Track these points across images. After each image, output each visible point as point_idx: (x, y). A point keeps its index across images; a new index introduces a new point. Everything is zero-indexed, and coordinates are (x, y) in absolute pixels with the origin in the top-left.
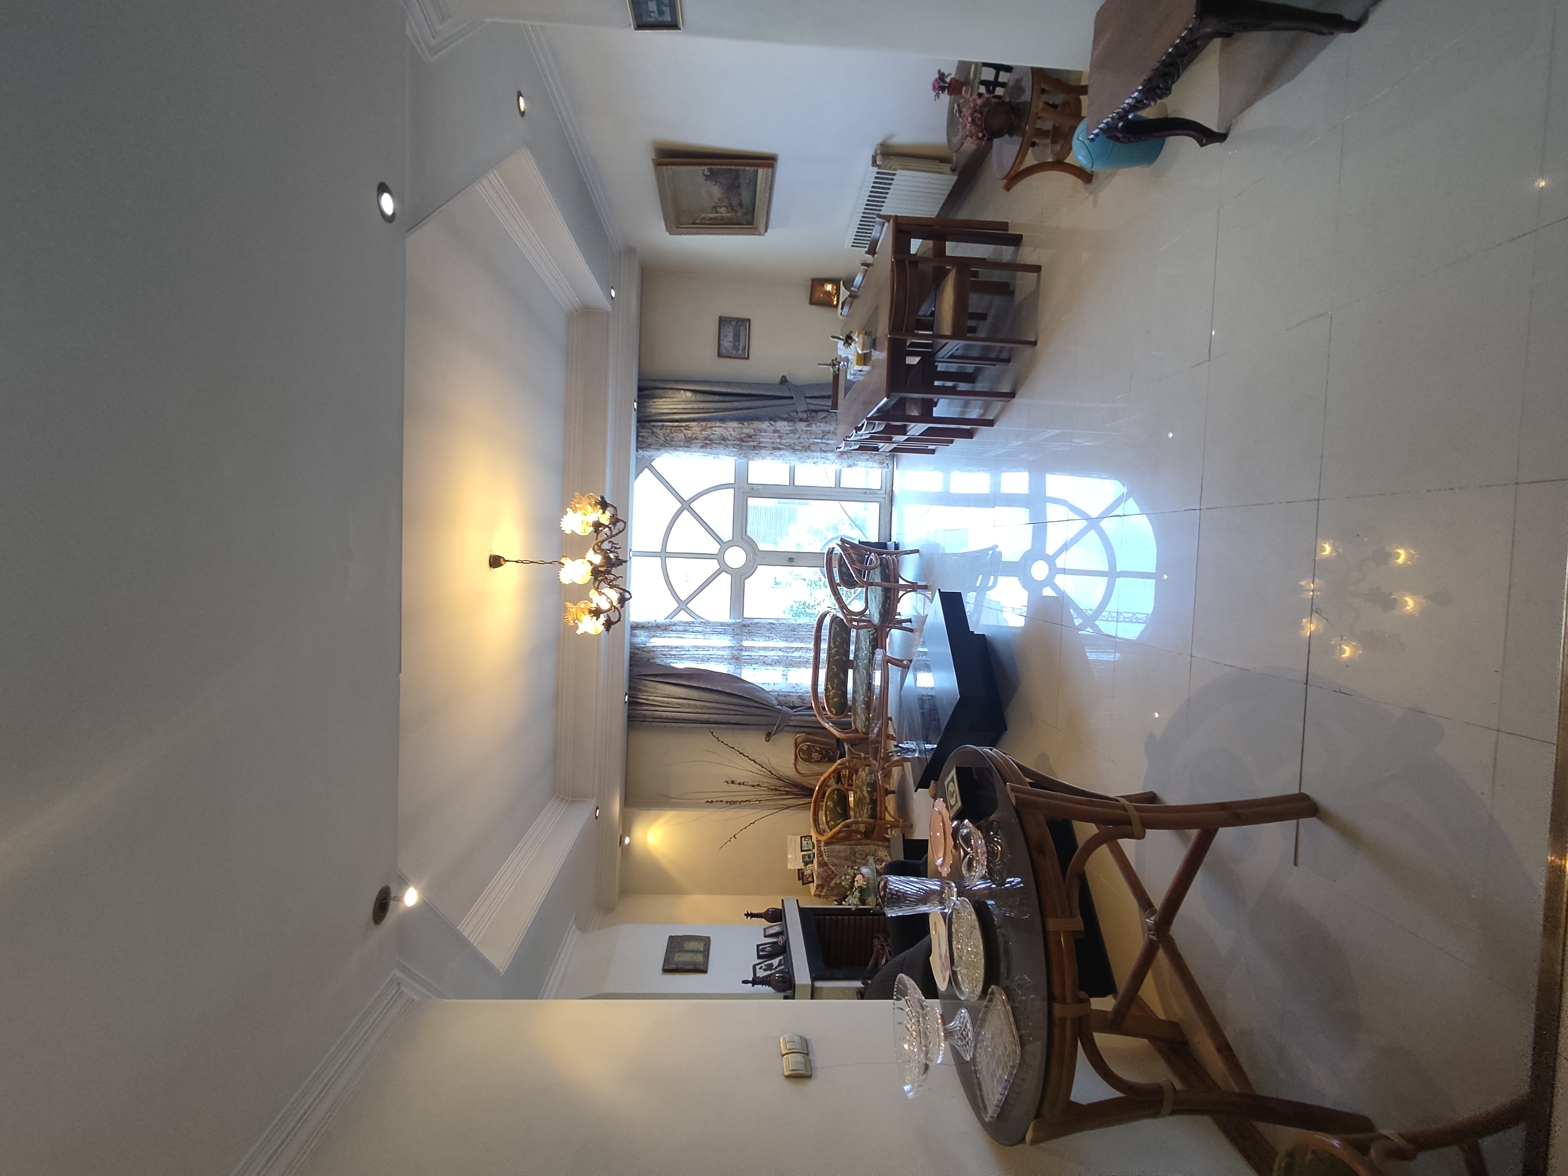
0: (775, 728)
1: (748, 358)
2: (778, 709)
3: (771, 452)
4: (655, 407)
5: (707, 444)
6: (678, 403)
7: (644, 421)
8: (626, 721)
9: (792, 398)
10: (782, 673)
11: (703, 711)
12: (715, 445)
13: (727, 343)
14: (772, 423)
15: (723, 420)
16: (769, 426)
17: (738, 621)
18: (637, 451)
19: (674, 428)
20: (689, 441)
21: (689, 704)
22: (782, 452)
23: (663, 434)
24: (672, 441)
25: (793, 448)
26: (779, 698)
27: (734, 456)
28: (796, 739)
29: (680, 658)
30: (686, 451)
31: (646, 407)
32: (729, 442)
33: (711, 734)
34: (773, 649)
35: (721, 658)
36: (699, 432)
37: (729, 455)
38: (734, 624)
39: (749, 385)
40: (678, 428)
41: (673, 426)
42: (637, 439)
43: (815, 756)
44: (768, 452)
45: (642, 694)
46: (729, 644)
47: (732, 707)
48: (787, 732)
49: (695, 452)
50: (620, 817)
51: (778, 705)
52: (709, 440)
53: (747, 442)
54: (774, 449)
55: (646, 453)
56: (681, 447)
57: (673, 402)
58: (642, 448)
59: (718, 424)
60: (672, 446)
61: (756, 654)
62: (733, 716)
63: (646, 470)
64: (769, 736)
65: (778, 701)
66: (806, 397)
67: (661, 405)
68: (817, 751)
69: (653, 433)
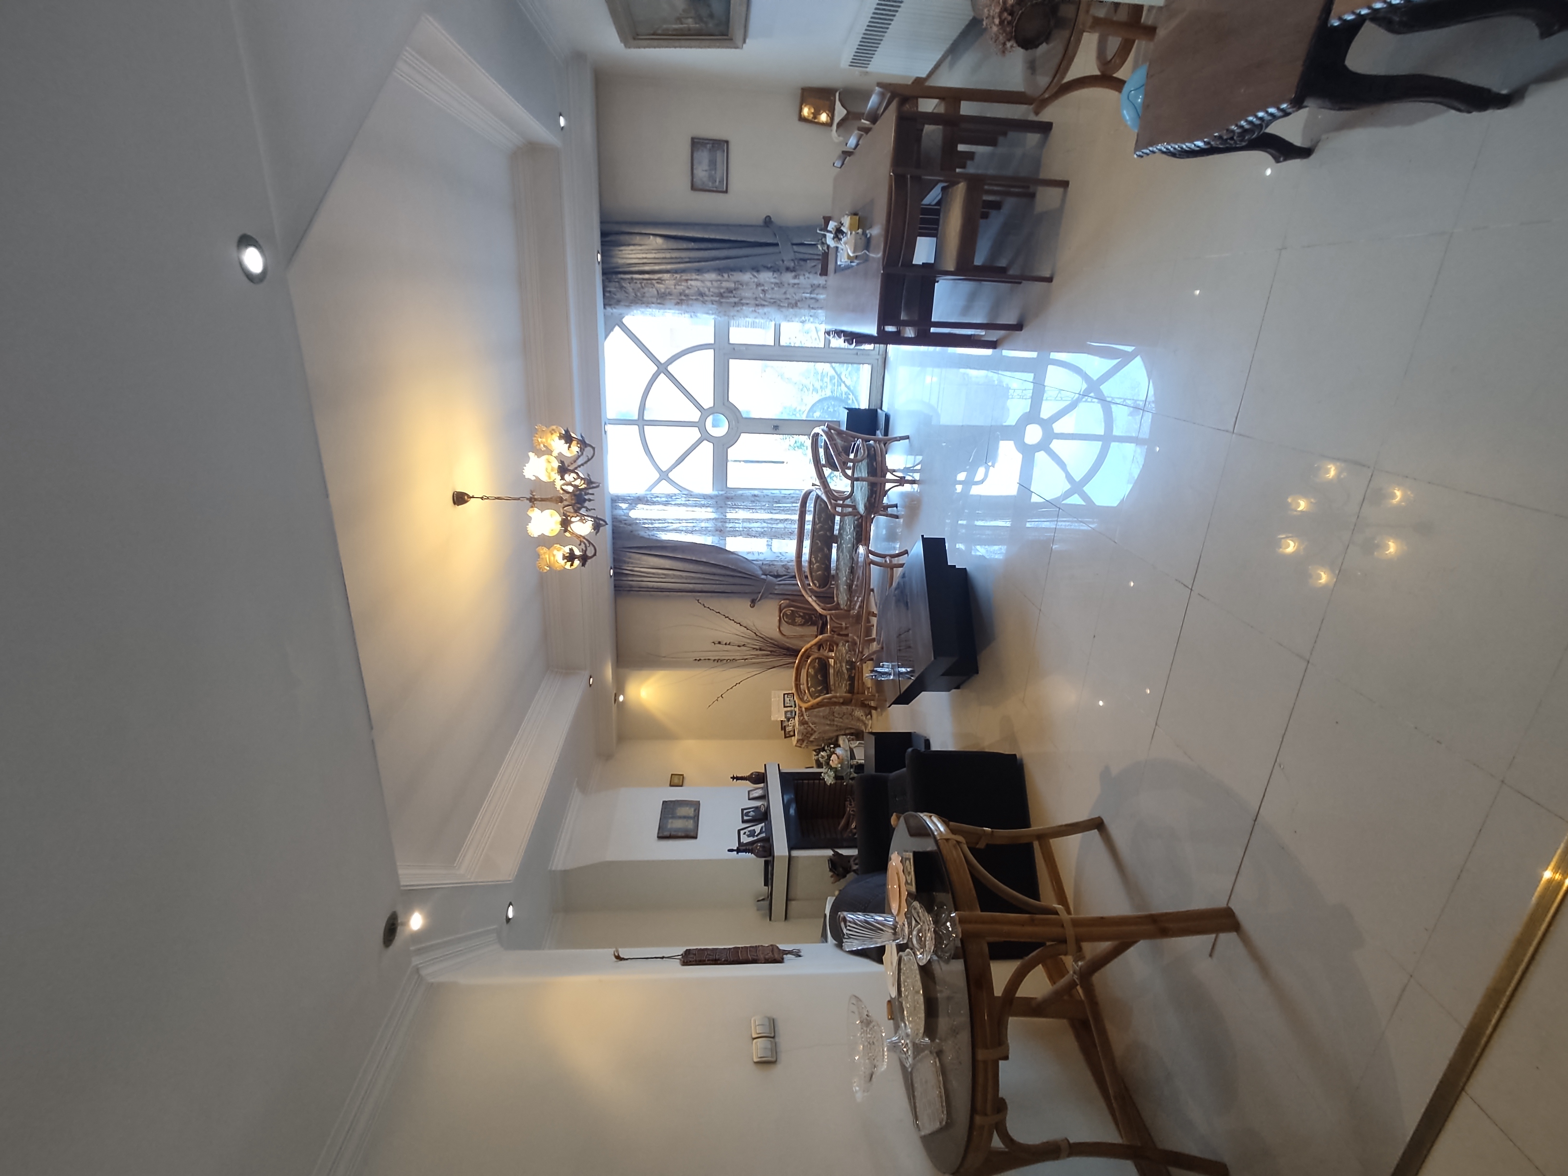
0: (759, 596)
1: (726, 192)
2: (763, 579)
3: (753, 309)
4: (621, 256)
5: (682, 300)
6: (649, 251)
7: (610, 273)
8: (613, 592)
9: (777, 245)
10: (766, 543)
11: (689, 581)
12: (690, 302)
13: (702, 173)
14: (755, 274)
15: (699, 271)
16: (751, 278)
17: (721, 493)
18: (605, 308)
19: (645, 281)
20: (662, 297)
21: (674, 575)
22: (766, 310)
23: (633, 289)
24: (643, 297)
25: (776, 304)
26: (764, 567)
27: (713, 314)
28: (780, 605)
29: (663, 530)
30: (660, 309)
31: (612, 257)
32: (706, 298)
33: (697, 601)
34: (757, 521)
35: (705, 530)
36: (673, 287)
37: (708, 313)
38: (717, 496)
39: (727, 227)
40: (649, 282)
41: (644, 279)
42: (604, 295)
43: (798, 620)
44: (751, 309)
45: (627, 565)
46: (713, 516)
47: (717, 578)
48: (772, 598)
49: (670, 309)
50: (612, 678)
51: (763, 574)
52: (685, 296)
53: (727, 297)
54: (757, 305)
55: (616, 311)
56: (653, 303)
57: (641, 250)
58: (610, 305)
59: (694, 276)
60: (644, 303)
61: (741, 526)
62: (718, 586)
63: (617, 328)
64: (753, 603)
65: (762, 571)
66: (793, 244)
67: (629, 254)
68: (800, 616)
69: (622, 287)
